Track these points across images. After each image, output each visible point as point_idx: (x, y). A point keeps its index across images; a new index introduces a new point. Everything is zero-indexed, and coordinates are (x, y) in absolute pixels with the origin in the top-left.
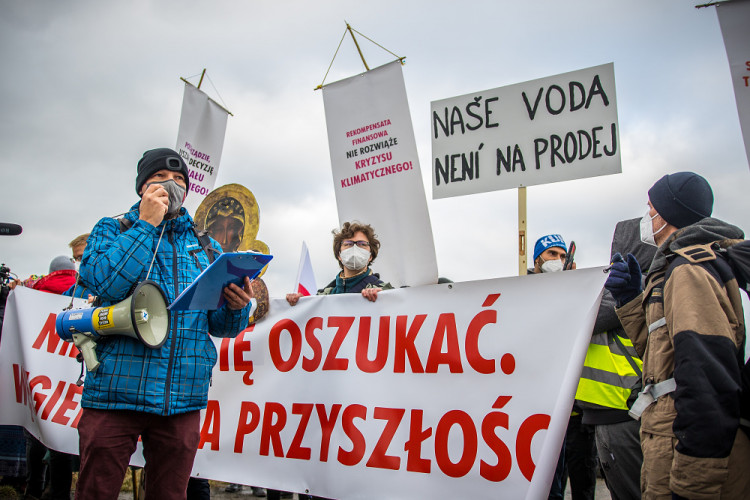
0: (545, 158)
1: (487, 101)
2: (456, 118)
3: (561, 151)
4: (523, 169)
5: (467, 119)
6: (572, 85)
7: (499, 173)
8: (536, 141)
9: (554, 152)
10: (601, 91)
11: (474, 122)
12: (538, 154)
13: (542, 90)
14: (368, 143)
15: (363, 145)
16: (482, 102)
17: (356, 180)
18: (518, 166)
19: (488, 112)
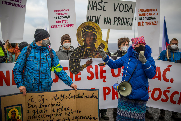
0: (116, 23)
1: (105, 3)
2: (95, 5)
3: (120, 22)
4: (110, 24)
5: (98, 6)
6: (126, 5)
7: (104, 24)
8: (115, 18)
9: (119, 22)
10: (132, 9)
11: (100, 8)
12: (115, 21)
13: (119, 4)
14: (61, 16)
15: (59, 16)
16: (103, 2)
17: (56, 26)
18: (109, 23)
19: (104, 6)
